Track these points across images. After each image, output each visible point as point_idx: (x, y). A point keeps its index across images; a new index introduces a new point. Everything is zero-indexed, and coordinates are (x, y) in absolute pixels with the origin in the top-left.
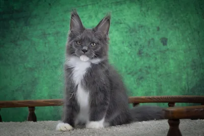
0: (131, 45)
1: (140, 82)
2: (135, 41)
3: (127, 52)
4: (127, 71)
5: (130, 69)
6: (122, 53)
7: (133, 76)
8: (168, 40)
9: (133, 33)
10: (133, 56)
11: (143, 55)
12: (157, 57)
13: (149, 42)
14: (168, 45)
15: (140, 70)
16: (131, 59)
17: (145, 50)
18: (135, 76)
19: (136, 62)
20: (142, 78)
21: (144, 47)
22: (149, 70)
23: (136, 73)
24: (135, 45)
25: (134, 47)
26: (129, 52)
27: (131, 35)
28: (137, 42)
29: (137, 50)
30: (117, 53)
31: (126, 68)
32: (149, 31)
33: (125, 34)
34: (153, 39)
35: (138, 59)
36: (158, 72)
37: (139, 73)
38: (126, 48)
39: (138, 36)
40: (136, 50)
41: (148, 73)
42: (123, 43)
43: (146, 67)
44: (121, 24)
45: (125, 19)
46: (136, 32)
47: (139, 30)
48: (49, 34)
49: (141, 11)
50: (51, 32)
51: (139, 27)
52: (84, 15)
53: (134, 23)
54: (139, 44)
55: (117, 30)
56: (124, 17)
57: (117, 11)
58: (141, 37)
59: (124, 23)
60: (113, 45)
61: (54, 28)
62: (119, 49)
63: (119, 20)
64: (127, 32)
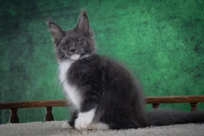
0: (187, 41)
1: (198, 80)
2: (192, 36)
3: (182, 48)
4: (183, 68)
5: (185, 66)
6: (177, 49)
7: (189, 73)
9: (190, 28)
10: (189, 52)
11: (200, 50)
15: (197, 67)
16: (187, 56)
18: (192, 74)
19: (193, 58)
20: (199, 75)
21: (201, 43)
23: (192, 71)
24: (192, 40)
25: (190, 42)
26: (185, 48)
27: (187, 30)
28: (194, 37)
30: (172, 49)
31: (181, 65)
33: (180, 29)
35: (194, 55)
37: (197, 70)
38: (182, 45)
39: (194, 31)
40: (192, 46)
42: (178, 38)
44: (175, 18)
45: (180, 13)
46: (192, 27)
47: (195, 24)
48: (100, 31)
49: (197, 3)
50: (101, 29)
51: (195, 21)
52: (136, 10)
53: (190, 17)
54: (196, 39)
55: (172, 25)
56: (178, 11)
57: (171, 5)
58: (198, 31)
59: (179, 17)
60: (167, 41)
61: (105, 24)
62: (174, 45)
63: (173, 14)
64: (182, 27)
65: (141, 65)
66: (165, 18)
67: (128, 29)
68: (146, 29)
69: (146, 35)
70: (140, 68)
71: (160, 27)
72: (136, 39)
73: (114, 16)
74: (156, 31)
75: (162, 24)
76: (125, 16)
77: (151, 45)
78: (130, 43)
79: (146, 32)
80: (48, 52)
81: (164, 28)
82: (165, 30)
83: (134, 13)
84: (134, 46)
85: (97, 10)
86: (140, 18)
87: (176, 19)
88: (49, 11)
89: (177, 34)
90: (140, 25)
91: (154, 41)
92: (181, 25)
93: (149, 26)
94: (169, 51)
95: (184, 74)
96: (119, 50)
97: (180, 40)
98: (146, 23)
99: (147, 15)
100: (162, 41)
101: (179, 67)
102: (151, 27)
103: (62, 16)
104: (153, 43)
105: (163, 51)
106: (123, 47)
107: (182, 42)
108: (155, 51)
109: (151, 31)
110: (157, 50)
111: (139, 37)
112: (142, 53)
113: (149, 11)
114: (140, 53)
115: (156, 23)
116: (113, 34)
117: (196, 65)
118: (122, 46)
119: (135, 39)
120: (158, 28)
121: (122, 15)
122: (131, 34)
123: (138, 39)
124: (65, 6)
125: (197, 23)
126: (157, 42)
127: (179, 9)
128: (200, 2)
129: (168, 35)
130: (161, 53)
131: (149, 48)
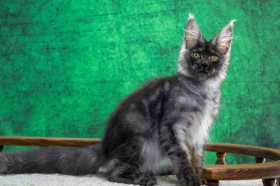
0: (160, 71)
2: (167, 66)
9: (165, 56)
24: (166, 71)
27: (161, 58)
28: (169, 67)
30: (142, 80)
33: (154, 56)
39: (170, 60)
42: (150, 68)
44: (150, 42)
45: (155, 36)
46: (169, 55)
47: (172, 51)
48: (54, 49)
49: (177, 27)
50: (56, 46)
51: (173, 48)
52: (102, 27)
53: (167, 43)
54: (171, 71)
55: (144, 50)
56: (154, 34)
57: (145, 25)
59: (154, 42)
60: (137, 69)
61: (61, 41)
62: (146, 74)
63: (147, 37)
64: (156, 53)
65: (103, 96)
66: (137, 40)
67: (91, 49)
68: (112, 52)
69: (112, 59)
70: (102, 100)
71: (130, 51)
72: (100, 63)
73: (74, 32)
74: (125, 56)
75: (133, 48)
76: (88, 33)
77: (117, 72)
78: (92, 67)
79: (112, 55)
81: (134, 52)
82: (136, 55)
83: (99, 30)
84: (97, 72)
85: (52, 21)
86: (107, 37)
87: (150, 44)
89: (149, 61)
90: (106, 47)
91: (121, 68)
92: (155, 51)
93: (117, 49)
94: (139, 81)
96: (77, 75)
97: (152, 70)
98: (113, 44)
99: (115, 34)
100: (131, 69)
102: (119, 50)
103: (5, 23)
104: (119, 69)
105: (131, 81)
106: (83, 72)
108: (122, 81)
109: (119, 54)
110: (124, 78)
111: (104, 61)
112: (105, 81)
113: (117, 30)
114: (103, 82)
115: (126, 45)
116: (71, 54)
118: (81, 70)
119: (97, 63)
120: (127, 52)
121: (85, 31)
122: (94, 56)
123: (101, 63)
124: (11, 11)
125: (174, 50)
126: (125, 69)
127: (155, 32)
128: (180, 25)
129: (139, 61)
130: (129, 83)
131: (114, 76)
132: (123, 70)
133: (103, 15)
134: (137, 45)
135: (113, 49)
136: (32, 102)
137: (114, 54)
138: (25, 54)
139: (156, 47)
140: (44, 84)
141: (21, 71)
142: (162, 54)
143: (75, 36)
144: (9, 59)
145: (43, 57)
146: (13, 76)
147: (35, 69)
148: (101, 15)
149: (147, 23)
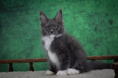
0: (90, 25)
1: (96, 47)
2: (93, 22)
3: (88, 29)
4: (88, 41)
5: (89, 39)
6: (85, 30)
8: (113, 22)
10: (92, 32)
11: (97, 30)
12: (107, 32)
13: (101, 23)
14: (113, 24)
15: (96, 40)
16: (90, 33)
17: (99, 28)
18: (93, 43)
19: (93, 35)
20: (97, 44)
21: (98, 26)
22: (101, 40)
24: (93, 25)
26: (89, 29)
27: (90, 19)
28: (94, 23)
29: (94, 28)
30: (82, 29)
31: (87, 38)
32: (101, 16)
34: (104, 21)
35: (94, 33)
36: (107, 41)
37: (96, 42)
38: (87, 27)
39: (94, 19)
41: (101, 41)
42: (85, 24)
43: (100, 38)
44: (83, 12)
45: (86, 9)
46: (93, 17)
49: (96, 4)
51: (95, 14)
53: (92, 12)
55: (82, 16)
56: (85, 8)
58: (96, 20)
59: (86, 12)
60: (79, 25)
62: (83, 27)
63: (83, 10)
64: (87, 17)
66: (78, 12)
68: (67, 18)
69: (67, 21)
73: (49, 11)
74: (73, 19)
75: (76, 15)
77: (70, 27)
79: (67, 20)
80: (10, 31)
81: (77, 17)
82: (78, 19)
85: (39, 7)
86: (64, 12)
88: (11, 8)
89: (84, 21)
90: (64, 16)
91: (72, 25)
92: (87, 16)
93: (69, 17)
94: (80, 30)
95: (89, 44)
97: (86, 24)
98: (67, 15)
99: (67, 10)
100: (76, 25)
101: (86, 40)
102: (70, 17)
104: (71, 26)
105: (77, 31)
107: (88, 26)
108: (72, 31)
109: (70, 19)
113: (68, 8)
115: (73, 15)
117: (96, 38)
120: (74, 18)
121: (54, 10)
124: (20, 4)
125: (96, 15)
127: (86, 7)
128: (97, 3)
129: (79, 21)
130: (76, 32)
131: (69, 29)
132: (73, 26)
133: (61, 2)
134: (78, 14)
135: (67, 17)
136: (33, 44)
137: (68, 19)
138: (28, 23)
139: (87, 14)
140: (37, 35)
141: (27, 30)
142: (90, 17)
143: (49, 12)
144: (21, 26)
145: (36, 23)
146: (24, 33)
147: (33, 29)
148: (60, 2)
149: (81, 3)
